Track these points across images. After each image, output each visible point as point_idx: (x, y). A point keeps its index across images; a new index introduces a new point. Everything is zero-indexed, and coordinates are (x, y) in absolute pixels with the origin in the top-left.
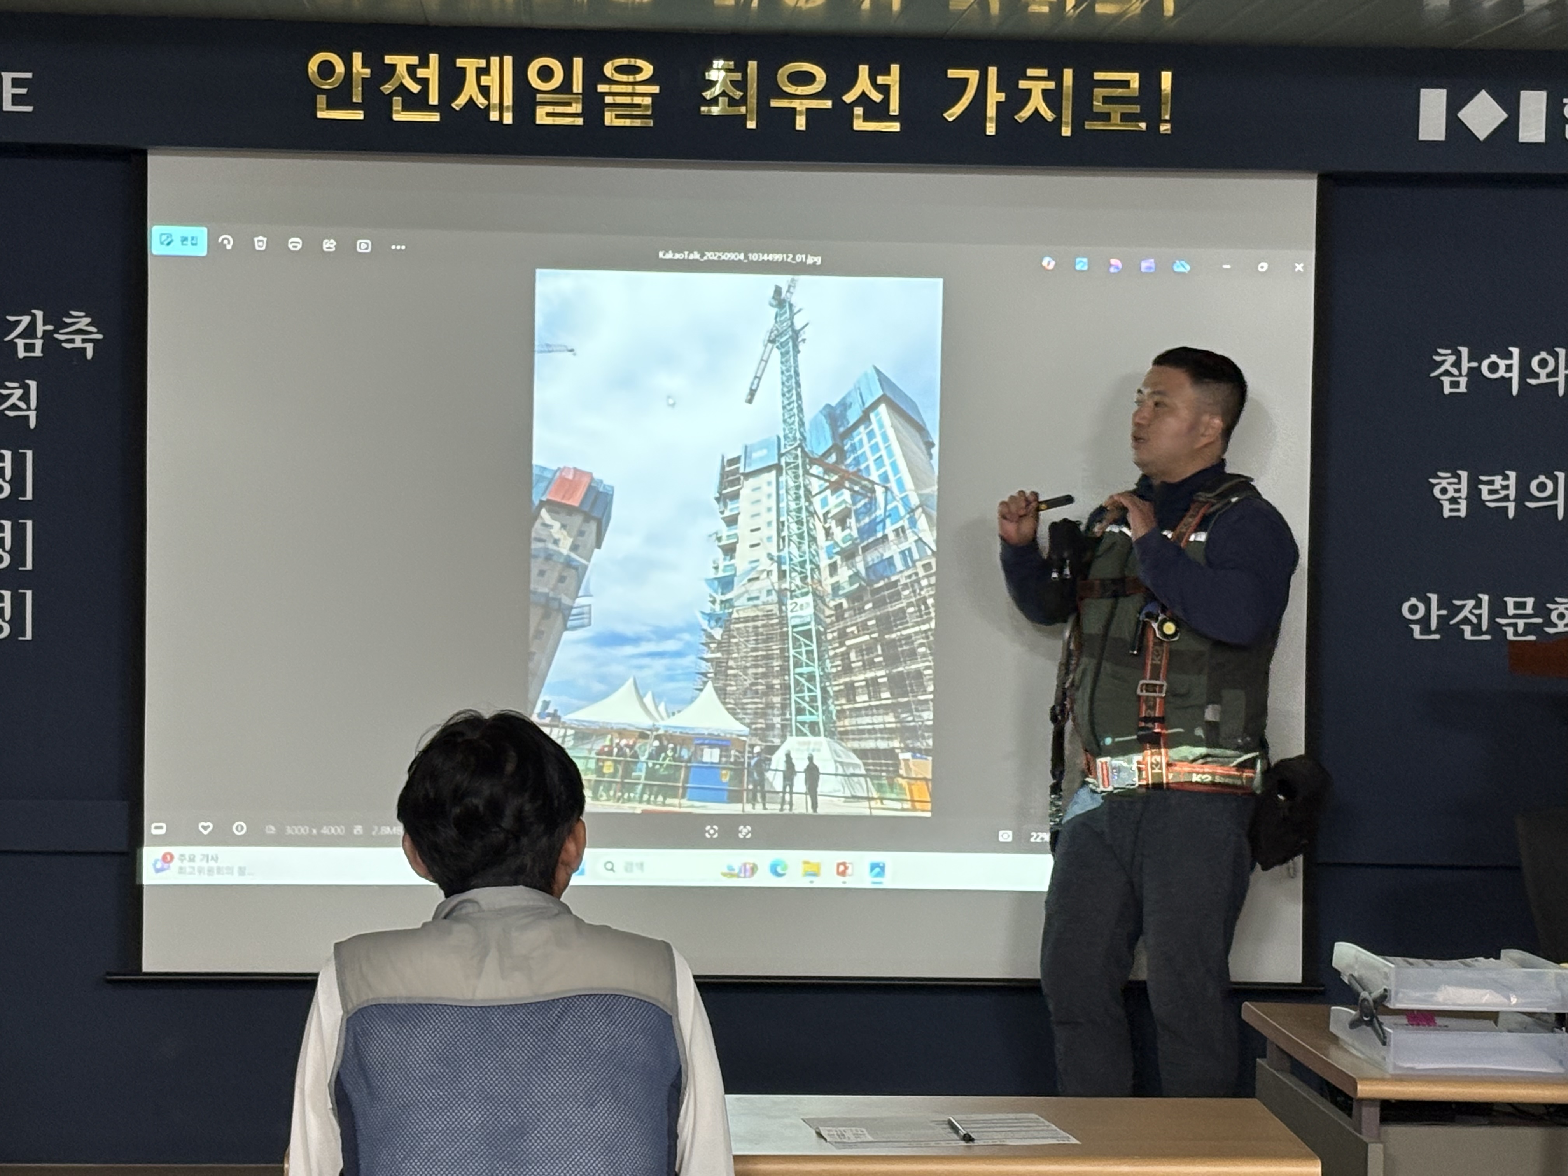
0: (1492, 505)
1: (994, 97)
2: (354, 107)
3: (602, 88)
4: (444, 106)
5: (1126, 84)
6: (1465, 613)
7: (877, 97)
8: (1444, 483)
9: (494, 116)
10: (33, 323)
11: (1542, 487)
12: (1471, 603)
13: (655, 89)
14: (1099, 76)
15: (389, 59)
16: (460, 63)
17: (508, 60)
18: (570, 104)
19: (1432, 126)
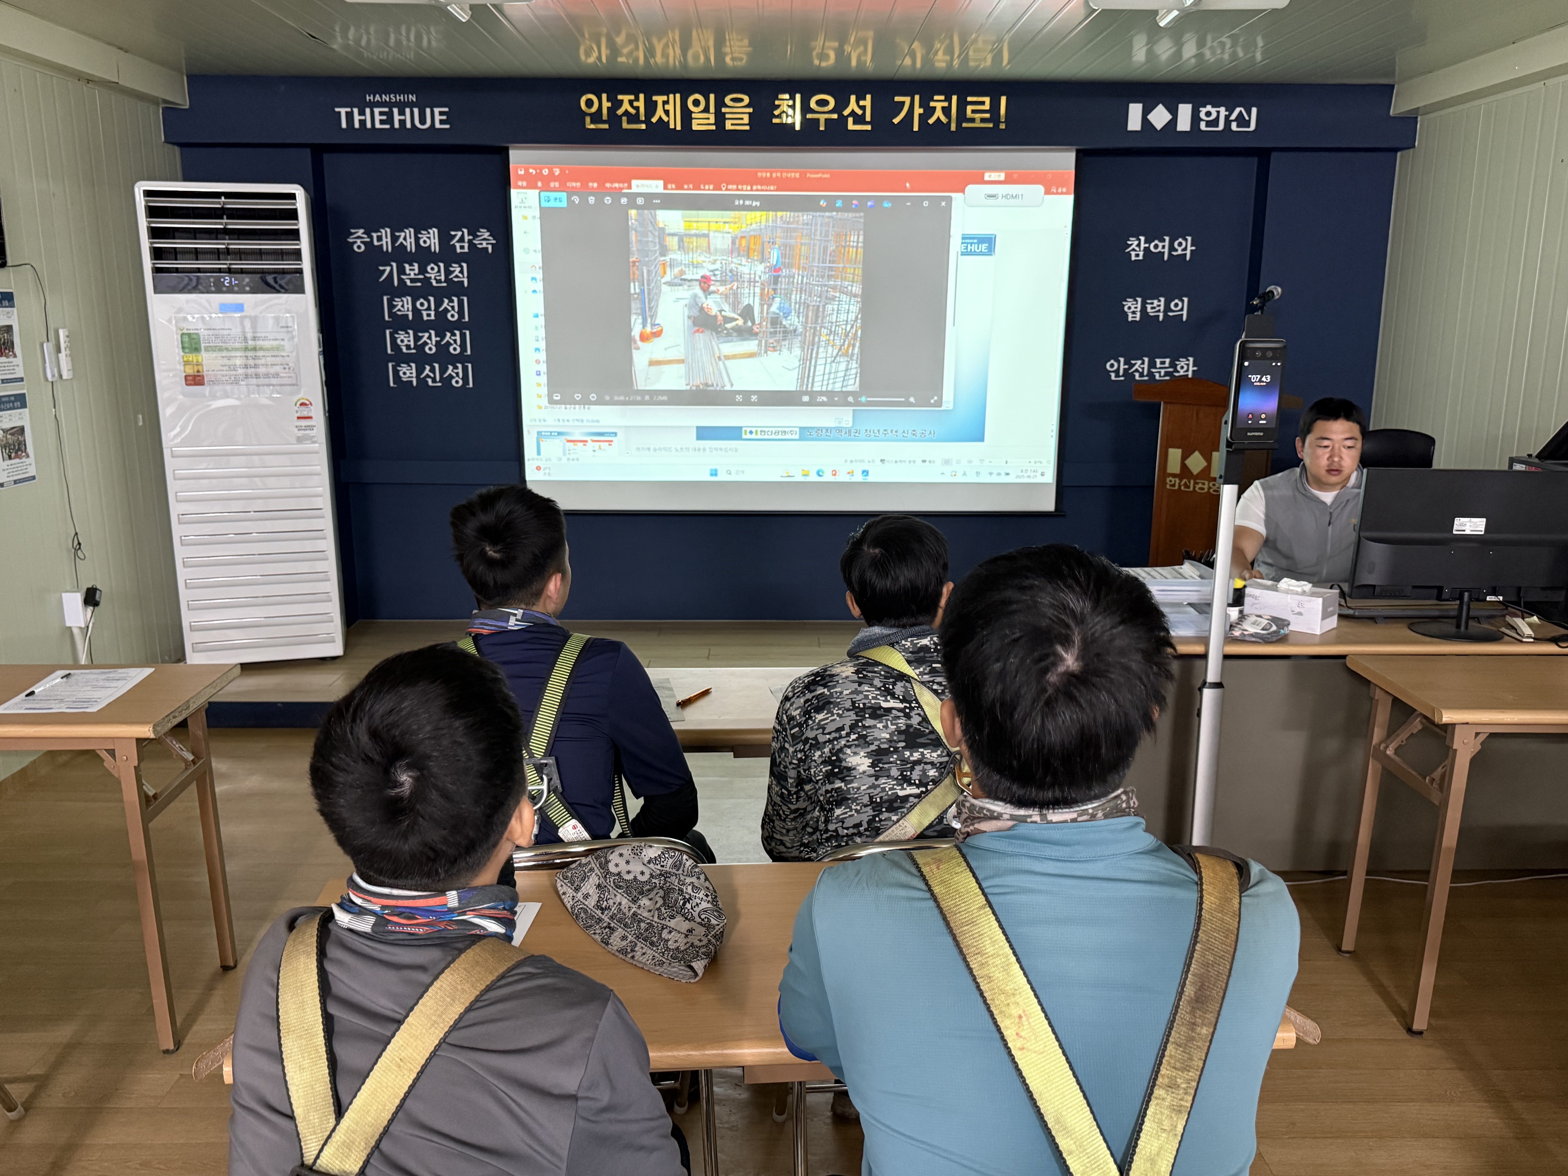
0: (1152, 314)
1: (918, 111)
2: (604, 122)
3: (724, 110)
4: (647, 121)
5: (983, 103)
6: (1136, 367)
7: (860, 112)
8: (1130, 304)
9: (672, 126)
10: (463, 235)
11: (1176, 305)
12: (1139, 362)
13: (751, 110)
14: (969, 99)
15: (620, 97)
16: (655, 98)
17: (678, 96)
18: (708, 119)
19: (1134, 123)
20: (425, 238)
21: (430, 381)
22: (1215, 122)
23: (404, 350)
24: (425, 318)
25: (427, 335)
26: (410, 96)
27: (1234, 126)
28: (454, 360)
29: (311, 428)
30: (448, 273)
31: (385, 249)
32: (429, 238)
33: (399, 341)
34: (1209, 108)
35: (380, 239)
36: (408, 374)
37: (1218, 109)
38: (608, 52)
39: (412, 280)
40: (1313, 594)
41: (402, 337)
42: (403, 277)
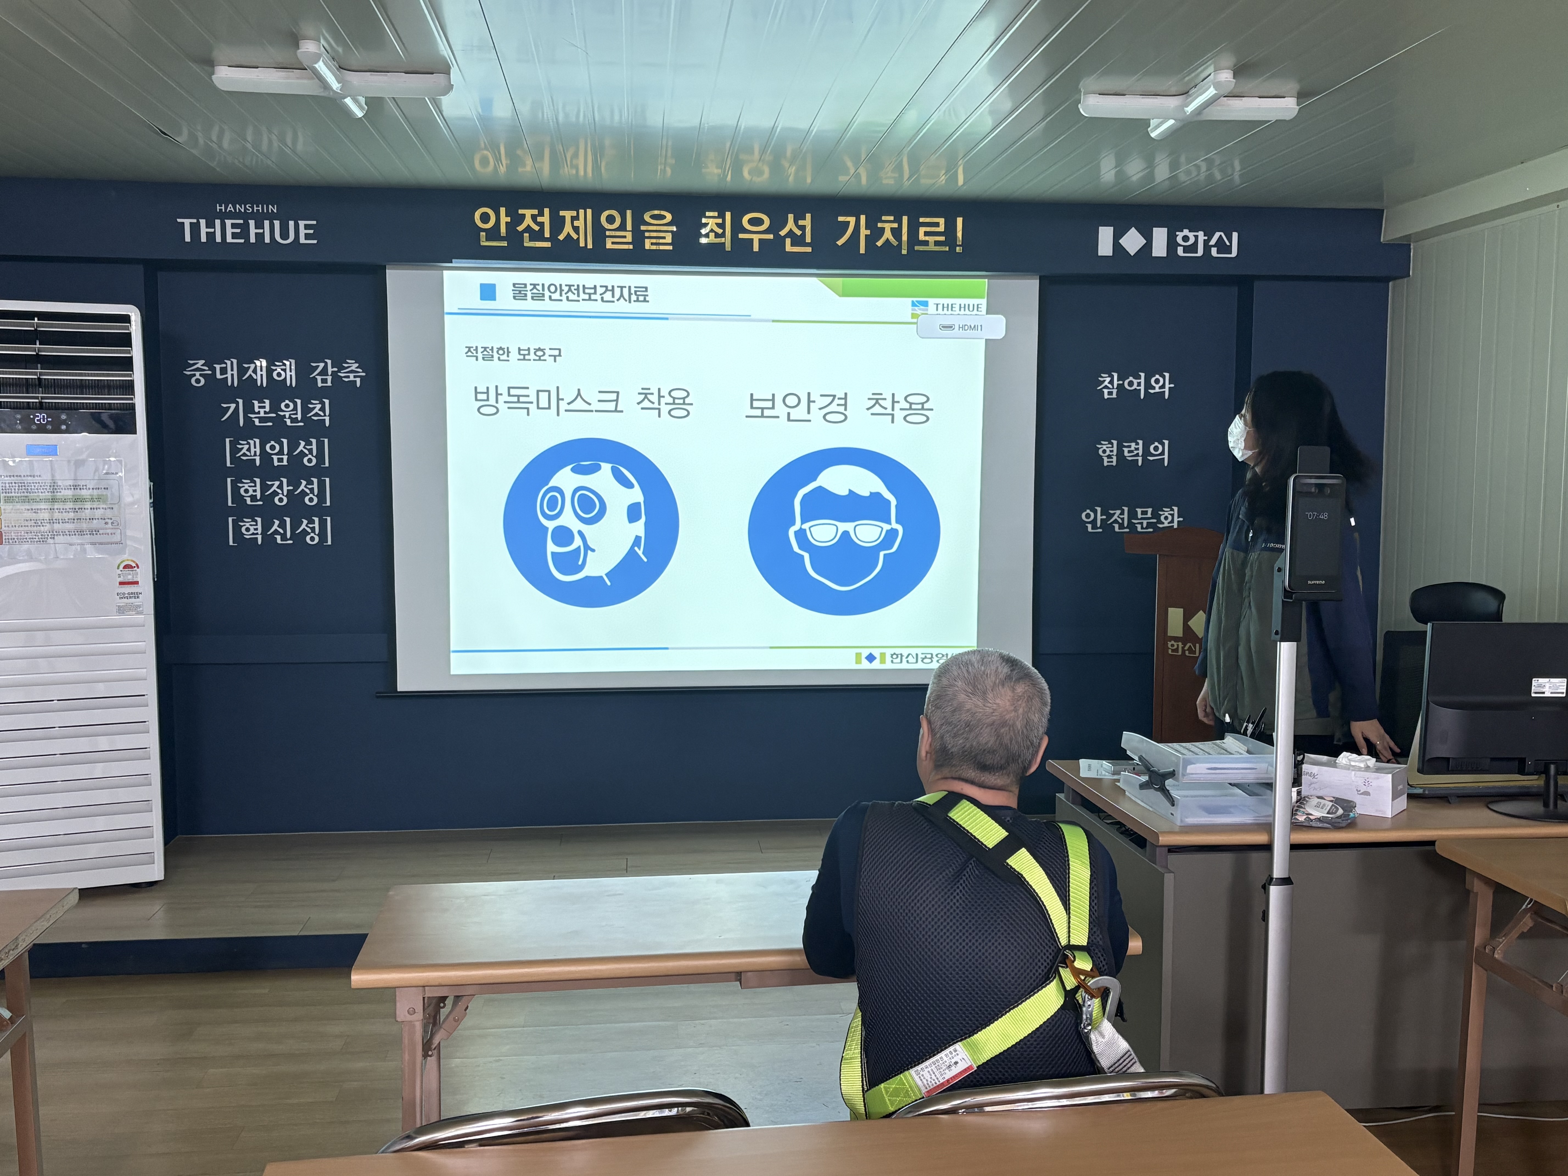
0: (1129, 459)
1: (864, 232)
2: (502, 239)
3: (643, 228)
4: (553, 238)
5: (937, 225)
6: (1115, 517)
7: (799, 233)
8: (1105, 447)
9: (582, 244)
10: (326, 367)
11: (1156, 449)
12: (1118, 512)
13: (674, 228)
14: (921, 220)
15: (521, 212)
16: (562, 213)
17: (589, 211)
18: (625, 237)
19: (1105, 248)
20: (279, 370)
21: (278, 537)
22: (1193, 248)
23: (249, 502)
24: (276, 463)
25: (277, 483)
26: (270, 206)
27: (1214, 252)
28: (309, 513)
29: (136, 595)
30: (306, 410)
31: (230, 384)
32: (284, 370)
33: (242, 491)
34: (1186, 232)
35: (224, 371)
36: (252, 531)
37: (1196, 234)
38: (509, 162)
39: (261, 420)
40: (1378, 770)
41: (246, 486)
42: (249, 415)
